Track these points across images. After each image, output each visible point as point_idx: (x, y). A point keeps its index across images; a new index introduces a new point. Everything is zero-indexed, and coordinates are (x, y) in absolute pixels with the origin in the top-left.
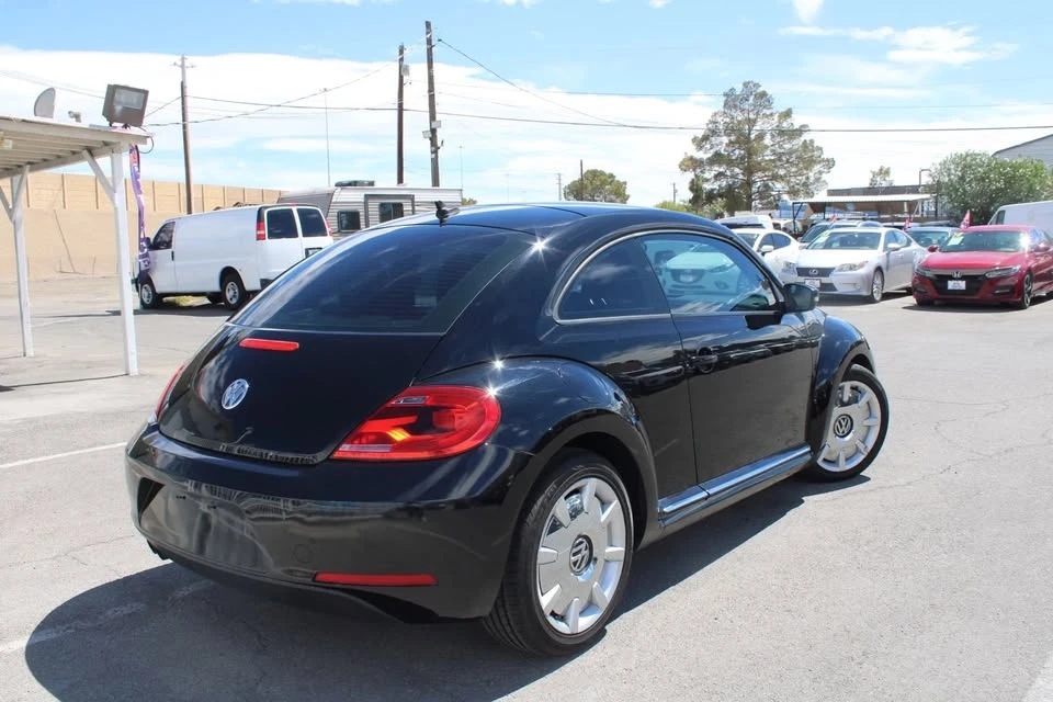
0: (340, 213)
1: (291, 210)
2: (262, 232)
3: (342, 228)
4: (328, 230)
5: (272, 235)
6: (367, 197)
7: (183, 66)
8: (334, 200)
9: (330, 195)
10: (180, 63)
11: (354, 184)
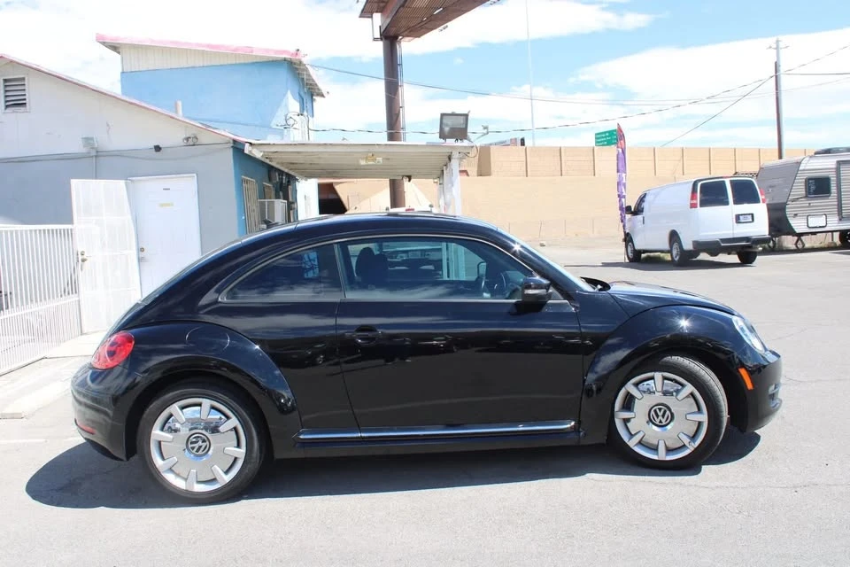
0: (808, 181)
1: (724, 182)
2: (694, 202)
3: (810, 193)
4: (761, 197)
5: (703, 204)
6: (839, 163)
7: (777, 48)
8: (801, 168)
9: (799, 163)
10: (775, 46)
11: (828, 151)
